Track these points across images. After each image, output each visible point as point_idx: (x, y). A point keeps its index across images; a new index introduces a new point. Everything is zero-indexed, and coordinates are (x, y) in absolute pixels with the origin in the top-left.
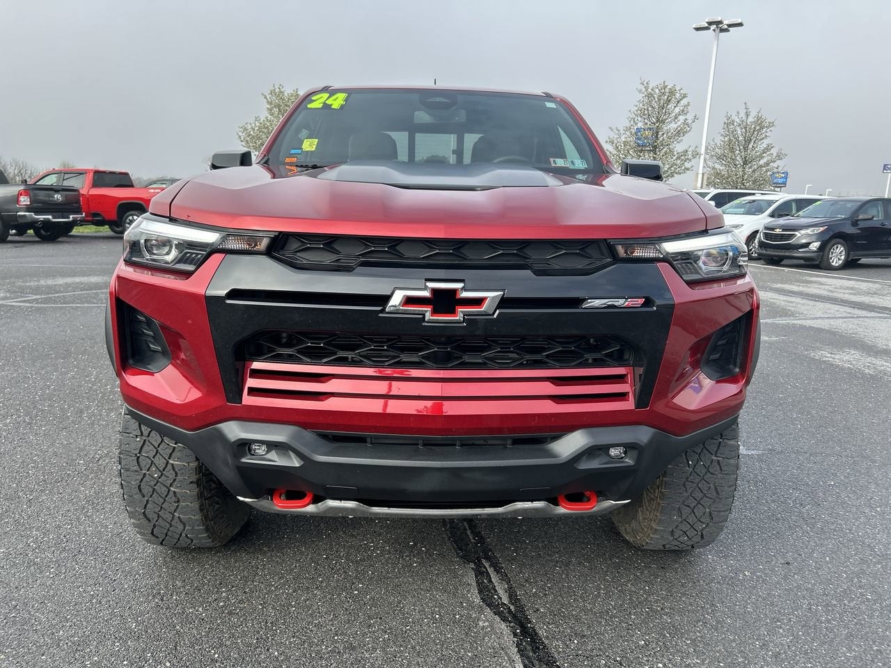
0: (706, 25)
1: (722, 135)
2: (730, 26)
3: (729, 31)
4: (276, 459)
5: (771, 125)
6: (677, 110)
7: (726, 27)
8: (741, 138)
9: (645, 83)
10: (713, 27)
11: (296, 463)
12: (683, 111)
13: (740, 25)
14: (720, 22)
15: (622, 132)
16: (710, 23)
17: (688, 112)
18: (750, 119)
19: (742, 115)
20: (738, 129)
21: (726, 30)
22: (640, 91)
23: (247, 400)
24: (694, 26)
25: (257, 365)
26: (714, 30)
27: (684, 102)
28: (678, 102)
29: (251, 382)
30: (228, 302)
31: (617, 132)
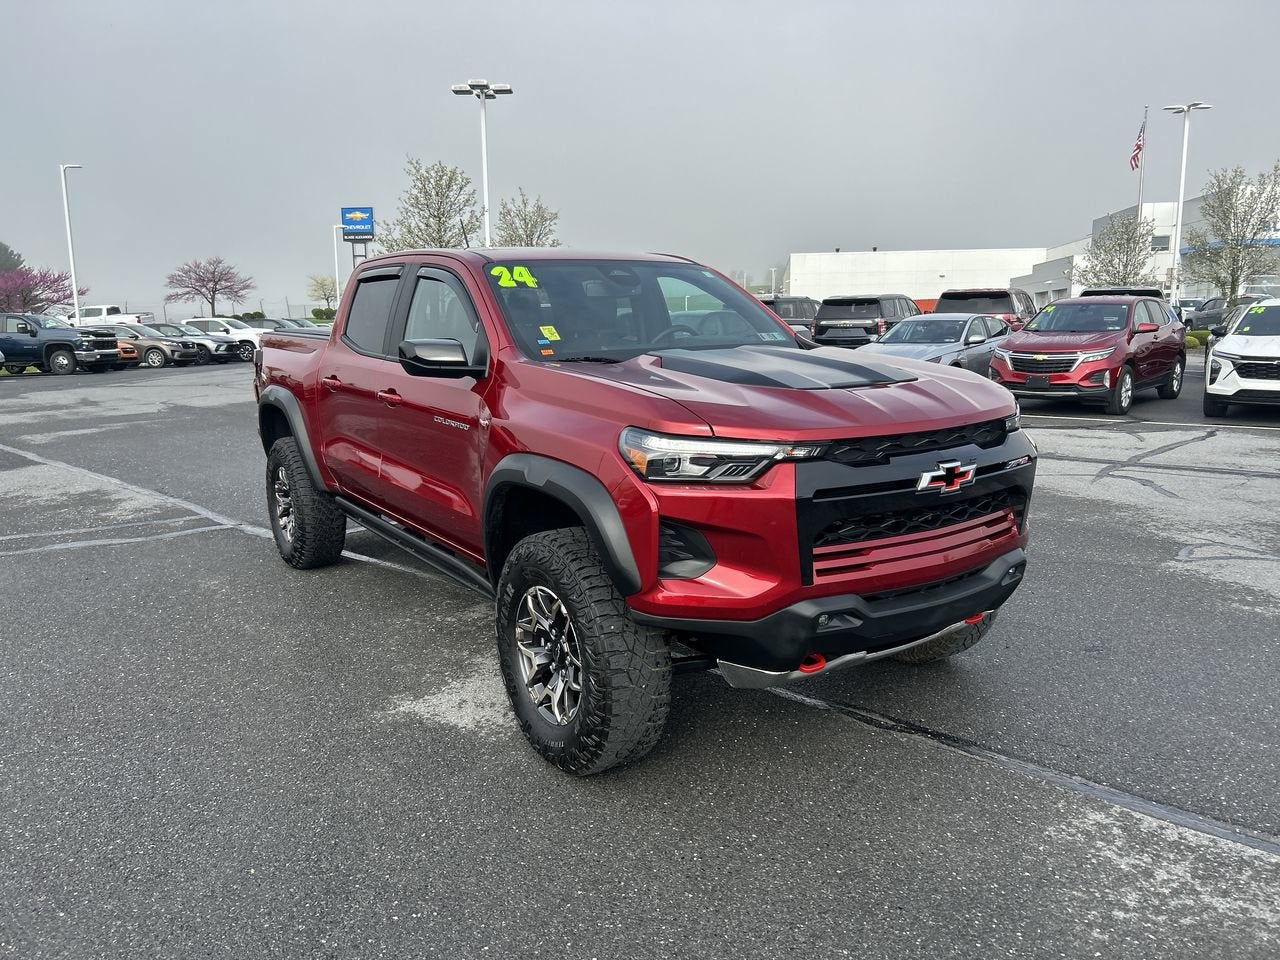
0: (469, 88)
1: (498, 228)
2: (497, 92)
3: (494, 97)
4: (839, 624)
5: (555, 216)
6: (462, 198)
7: (492, 92)
8: (521, 232)
9: (414, 162)
10: (475, 92)
11: (858, 623)
12: (468, 200)
13: (509, 92)
14: (486, 87)
15: (392, 226)
16: (473, 87)
17: (475, 202)
18: (530, 209)
19: (519, 202)
20: (517, 220)
21: (492, 97)
22: (409, 173)
23: (818, 580)
24: (453, 88)
25: (817, 551)
26: (478, 96)
27: (468, 189)
28: (461, 189)
29: (817, 566)
30: (815, 501)
31: (385, 227)
